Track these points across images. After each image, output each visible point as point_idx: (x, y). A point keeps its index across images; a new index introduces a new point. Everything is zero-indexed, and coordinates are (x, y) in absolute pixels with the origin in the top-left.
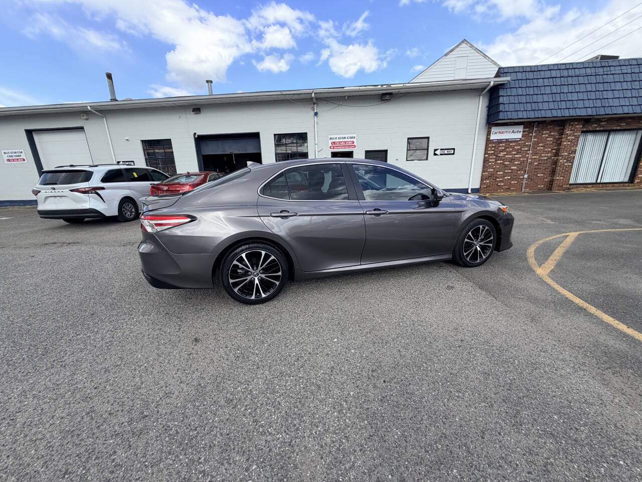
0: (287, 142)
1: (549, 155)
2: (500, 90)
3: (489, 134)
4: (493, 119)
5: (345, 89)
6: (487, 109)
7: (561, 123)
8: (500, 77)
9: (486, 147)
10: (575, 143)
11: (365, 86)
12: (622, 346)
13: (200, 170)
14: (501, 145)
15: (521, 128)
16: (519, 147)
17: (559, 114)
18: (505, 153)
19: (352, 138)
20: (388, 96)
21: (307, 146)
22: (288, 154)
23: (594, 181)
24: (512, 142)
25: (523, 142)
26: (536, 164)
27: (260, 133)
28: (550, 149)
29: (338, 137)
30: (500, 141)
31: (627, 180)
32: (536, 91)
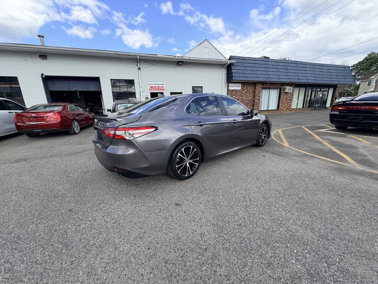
0: (120, 85)
1: (251, 97)
2: (232, 66)
3: (228, 87)
4: (230, 79)
5: (158, 55)
6: (226, 75)
7: (254, 84)
8: (231, 60)
9: (227, 93)
10: (260, 92)
11: (169, 56)
12: (335, 166)
13: (48, 102)
14: (233, 92)
15: (240, 85)
16: (240, 94)
17: (253, 79)
18: (235, 96)
19: (162, 84)
20: (181, 63)
21: (135, 88)
22: (121, 92)
23: (267, 109)
24: (237, 91)
25: (241, 91)
26: (247, 101)
27: (100, 78)
28: (251, 95)
29: (154, 84)
30: (233, 91)
31: (276, 109)
32: (245, 68)
